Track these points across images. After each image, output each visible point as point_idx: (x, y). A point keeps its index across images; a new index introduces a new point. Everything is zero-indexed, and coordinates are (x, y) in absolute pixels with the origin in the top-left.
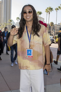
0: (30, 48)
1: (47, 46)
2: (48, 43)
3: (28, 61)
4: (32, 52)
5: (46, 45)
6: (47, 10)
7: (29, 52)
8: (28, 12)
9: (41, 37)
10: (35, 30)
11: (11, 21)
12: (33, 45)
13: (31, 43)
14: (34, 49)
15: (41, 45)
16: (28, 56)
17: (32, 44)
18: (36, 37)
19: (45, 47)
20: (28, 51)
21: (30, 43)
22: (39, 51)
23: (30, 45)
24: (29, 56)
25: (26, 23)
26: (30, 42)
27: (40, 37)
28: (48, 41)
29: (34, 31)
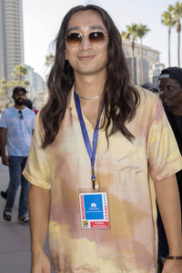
0: (97, 186)
1: (165, 179)
2: (170, 166)
3: (88, 242)
4: (105, 203)
5: (164, 173)
6: (167, 15)
7: (94, 205)
8: (86, 34)
9: (139, 139)
10: (113, 112)
11: (24, 71)
12: (109, 176)
13: (99, 165)
14: (110, 190)
15: (143, 176)
16: (89, 221)
17: (102, 170)
18: (118, 139)
19: (156, 182)
20: (88, 200)
21: (93, 164)
22: (133, 198)
23: (93, 177)
24: (92, 224)
25: (74, 81)
26: (93, 160)
27: (136, 141)
28: (171, 158)
29: (111, 115)
